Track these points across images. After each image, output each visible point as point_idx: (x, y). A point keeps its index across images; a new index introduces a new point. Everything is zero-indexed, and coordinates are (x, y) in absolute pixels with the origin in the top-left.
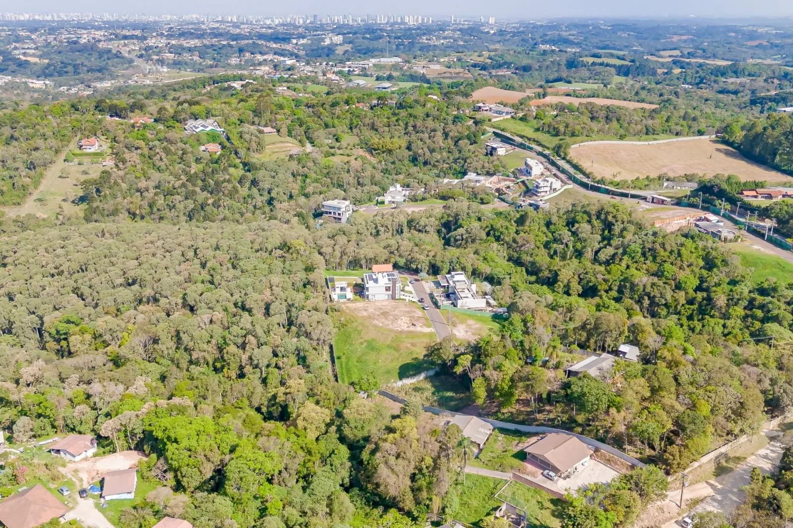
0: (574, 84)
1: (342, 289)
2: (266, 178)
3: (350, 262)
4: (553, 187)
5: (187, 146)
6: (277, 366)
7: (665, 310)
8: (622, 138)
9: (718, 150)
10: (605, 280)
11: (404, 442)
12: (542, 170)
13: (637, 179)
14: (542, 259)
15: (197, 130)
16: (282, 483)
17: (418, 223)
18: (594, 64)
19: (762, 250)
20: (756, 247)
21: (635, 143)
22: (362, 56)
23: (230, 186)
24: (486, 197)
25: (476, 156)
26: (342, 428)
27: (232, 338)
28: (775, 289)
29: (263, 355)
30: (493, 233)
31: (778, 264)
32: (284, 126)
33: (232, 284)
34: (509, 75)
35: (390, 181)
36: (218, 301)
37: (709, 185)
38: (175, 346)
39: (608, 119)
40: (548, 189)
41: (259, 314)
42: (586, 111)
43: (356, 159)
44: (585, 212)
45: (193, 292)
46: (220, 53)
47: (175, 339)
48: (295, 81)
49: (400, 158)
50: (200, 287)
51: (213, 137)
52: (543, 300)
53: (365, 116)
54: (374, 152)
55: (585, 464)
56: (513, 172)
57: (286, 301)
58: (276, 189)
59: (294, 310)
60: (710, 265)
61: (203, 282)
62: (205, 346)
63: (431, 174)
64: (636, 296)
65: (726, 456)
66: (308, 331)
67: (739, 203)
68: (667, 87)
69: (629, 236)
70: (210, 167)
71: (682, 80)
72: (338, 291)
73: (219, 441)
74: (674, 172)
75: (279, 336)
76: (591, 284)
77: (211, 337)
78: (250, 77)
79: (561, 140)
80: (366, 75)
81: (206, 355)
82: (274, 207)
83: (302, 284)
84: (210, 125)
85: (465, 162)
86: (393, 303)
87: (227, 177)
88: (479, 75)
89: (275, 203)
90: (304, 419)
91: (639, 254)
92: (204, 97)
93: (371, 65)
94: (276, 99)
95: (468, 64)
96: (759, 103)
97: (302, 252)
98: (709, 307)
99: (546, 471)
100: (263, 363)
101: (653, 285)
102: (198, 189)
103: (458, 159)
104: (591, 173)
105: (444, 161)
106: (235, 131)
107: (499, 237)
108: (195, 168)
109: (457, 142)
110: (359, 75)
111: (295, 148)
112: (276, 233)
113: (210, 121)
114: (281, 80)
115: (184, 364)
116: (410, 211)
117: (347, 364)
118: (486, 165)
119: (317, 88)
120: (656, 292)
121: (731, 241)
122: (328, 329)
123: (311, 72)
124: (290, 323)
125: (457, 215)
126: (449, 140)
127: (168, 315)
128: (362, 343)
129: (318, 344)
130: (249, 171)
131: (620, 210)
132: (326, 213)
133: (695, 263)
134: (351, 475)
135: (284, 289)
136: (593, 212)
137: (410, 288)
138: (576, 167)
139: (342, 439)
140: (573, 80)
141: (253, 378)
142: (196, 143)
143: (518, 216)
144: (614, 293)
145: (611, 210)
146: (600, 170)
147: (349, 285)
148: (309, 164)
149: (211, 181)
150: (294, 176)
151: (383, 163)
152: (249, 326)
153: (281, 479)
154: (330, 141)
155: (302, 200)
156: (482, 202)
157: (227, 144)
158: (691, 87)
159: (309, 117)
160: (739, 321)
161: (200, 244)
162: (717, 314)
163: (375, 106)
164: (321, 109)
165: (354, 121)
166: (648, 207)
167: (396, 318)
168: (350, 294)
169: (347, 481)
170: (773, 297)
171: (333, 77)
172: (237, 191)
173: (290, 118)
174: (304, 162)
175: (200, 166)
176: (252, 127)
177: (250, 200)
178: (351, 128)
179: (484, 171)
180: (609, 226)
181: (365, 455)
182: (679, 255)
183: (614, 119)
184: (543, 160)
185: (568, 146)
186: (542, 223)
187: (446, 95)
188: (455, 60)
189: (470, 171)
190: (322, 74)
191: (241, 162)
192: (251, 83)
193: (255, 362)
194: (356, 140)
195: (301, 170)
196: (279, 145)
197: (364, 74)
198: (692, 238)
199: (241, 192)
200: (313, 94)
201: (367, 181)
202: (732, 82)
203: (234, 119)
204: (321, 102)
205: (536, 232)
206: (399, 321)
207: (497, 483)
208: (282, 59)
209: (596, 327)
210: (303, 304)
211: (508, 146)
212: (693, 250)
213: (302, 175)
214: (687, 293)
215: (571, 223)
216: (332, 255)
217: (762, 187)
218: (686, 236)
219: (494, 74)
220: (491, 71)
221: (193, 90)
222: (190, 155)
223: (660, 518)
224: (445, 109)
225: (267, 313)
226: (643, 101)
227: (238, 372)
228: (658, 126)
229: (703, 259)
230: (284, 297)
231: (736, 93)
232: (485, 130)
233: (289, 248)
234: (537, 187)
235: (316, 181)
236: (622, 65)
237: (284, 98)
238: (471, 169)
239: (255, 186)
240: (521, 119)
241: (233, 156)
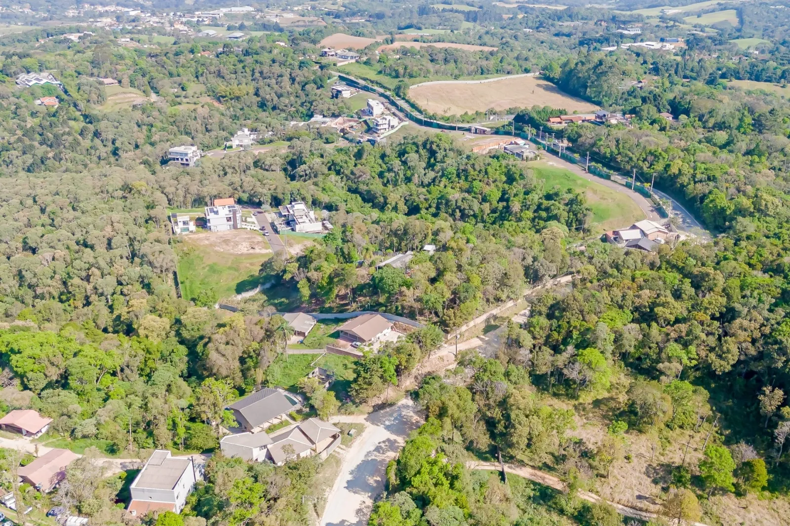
0: (424, 30)
1: (184, 223)
2: (109, 129)
3: (195, 201)
4: (391, 124)
5: (21, 100)
6: (122, 293)
7: (474, 220)
8: (456, 78)
9: (539, 85)
10: (426, 200)
11: (232, 332)
12: (382, 110)
13: (466, 113)
14: (377, 187)
15: (31, 84)
16: (125, 379)
17: (263, 163)
18: (444, 10)
19: (555, 165)
20: (551, 163)
21: (468, 82)
22: (214, 6)
23: (70, 139)
24: (331, 136)
25: (321, 99)
26: (180, 331)
27: (76, 271)
28: (557, 194)
29: (108, 284)
30: (334, 168)
31: (566, 175)
32: (125, 76)
33: (74, 224)
34: (362, 23)
35: (238, 126)
36: (59, 240)
37: (521, 114)
38: (18, 284)
39: (446, 61)
40: (387, 126)
41: (101, 249)
42: (426, 54)
43: (203, 106)
44: (414, 143)
45: (33, 235)
46: (55, 5)
47: (17, 278)
48: (139, 32)
49: (248, 104)
50: (40, 230)
51: (48, 90)
52: (369, 218)
53: (211, 64)
54: (221, 99)
55: (387, 335)
56: (357, 113)
57: (127, 235)
58: (120, 138)
59: (136, 243)
60: (511, 179)
61: (43, 225)
62: (49, 281)
63: (279, 118)
64: (450, 211)
65: (495, 317)
66: (151, 260)
67: (541, 128)
68: (509, 32)
69: (448, 161)
70: (47, 121)
71: (524, 25)
72: (181, 225)
73: (62, 349)
74: (501, 107)
75: (122, 267)
76: (415, 204)
77: (55, 272)
78: (89, 28)
79: (400, 81)
80: (217, 25)
81: (51, 290)
82: (120, 157)
83: (143, 220)
84: (45, 78)
85: (312, 105)
86: (234, 232)
87: (67, 130)
88: (333, 22)
89: (120, 152)
90: (145, 328)
91: (455, 175)
92: (38, 51)
93: (222, 14)
94: (116, 49)
95: (322, 12)
96: (587, 44)
97: (143, 192)
98: (507, 215)
99: (354, 343)
100: (109, 291)
101: (463, 199)
102: (36, 144)
103: (305, 102)
104: (425, 110)
105: (291, 105)
106: (73, 83)
107: (339, 170)
108: (30, 122)
109: (303, 86)
110: (209, 25)
111: (138, 98)
112: (117, 176)
113: (45, 74)
114: (124, 32)
115: (29, 300)
116: (256, 153)
117: (191, 287)
118: (332, 107)
119: (163, 39)
120: (465, 206)
121: (531, 159)
122: (170, 257)
123: (157, 23)
124: (134, 255)
125: (301, 153)
126: (297, 85)
127: (9, 258)
128: (204, 268)
129: (162, 271)
130: (91, 122)
131: (443, 139)
132: (174, 159)
133: (498, 179)
134: (188, 368)
135: (125, 225)
136: (420, 143)
137: (254, 219)
138: (413, 106)
139: (182, 342)
140: (423, 27)
141: (99, 305)
142: (30, 98)
143: (356, 150)
144: (433, 210)
145: (435, 139)
146: (433, 107)
147: (191, 219)
148: (154, 113)
149: (50, 135)
150: (139, 126)
151: (232, 109)
152: (92, 260)
153: (124, 376)
154: (176, 90)
155: (148, 148)
156: (327, 142)
157: (65, 97)
158: (531, 30)
159: (152, 66)
160: (529, 222)
161: (39, 191)
162: (513, 218)
163: (221, 54)
164: (165, 58)
165: (199, 69)
166: (471, 137)
167: (236, 244)
168: (192, 226)
169: (185, 371)
170: (555, 201)
171: (181, 27)
172: (79, 144)
173: (133, 69)
174: (148, 111)
175: (37, 121)
176: (92, 79)
177: (93, 152)
178: (197, 77)
179: (330, 113)
180: (432, 153)
181: (199, 348)
182: (486, 173)
183: (452, 61)
184: (384, 100)
185: (407, 86)
186: (378, 155)
187: (294, 41)
188: (309, 8)
189: (317, 114)
190: (169, 25)
191: (82, 115)
192: (90, 35)
193: (100, 291)
194: (202, 88)
195: (146, 120)
196: (122, 96)
197: (215, 24)
198: (498, 158)
199: (83, 144)
200: (159, 44)
201: (215, 127)
202: (567, 25)
203: (70, 71)
204: (165, 51)
205: (372, 164)
206: (240, 246)
207: (314, 357)
208: (126, 9)
209: (406, 232)
210: (145, 237)
211: (353, 89)
212: (498, 168)
213: (148, 125)
214: (491, 204)
215: (402, 154)
216: (175, 194)
217: (566, 114)
218: (493, 157)
219: (348, 22)
220: (345, 19)
221: (25, 44)
222: (24, 109)
223: (440, 365)
224: (292, 54)
225: (109, 246)
226: (485, 45)
227: (85, 302)
228: (491, 66)
229: (505, 175)
230: (124, 230)
231: (569, 35)
232: (330, 74)
233: (131, 189)
234: (377, 125)
235: (163, 129)
236: (470, 11)
237: (125, 49)
238: (317, 111)
239: (98, 138)
240: (365, 63)
241: (72, 108)
